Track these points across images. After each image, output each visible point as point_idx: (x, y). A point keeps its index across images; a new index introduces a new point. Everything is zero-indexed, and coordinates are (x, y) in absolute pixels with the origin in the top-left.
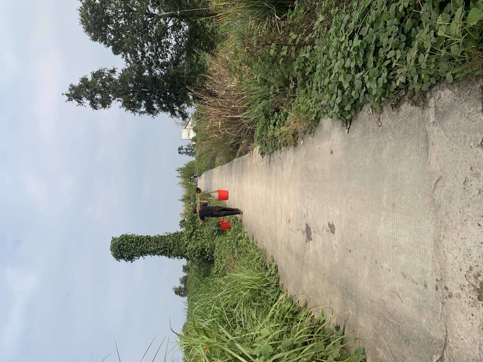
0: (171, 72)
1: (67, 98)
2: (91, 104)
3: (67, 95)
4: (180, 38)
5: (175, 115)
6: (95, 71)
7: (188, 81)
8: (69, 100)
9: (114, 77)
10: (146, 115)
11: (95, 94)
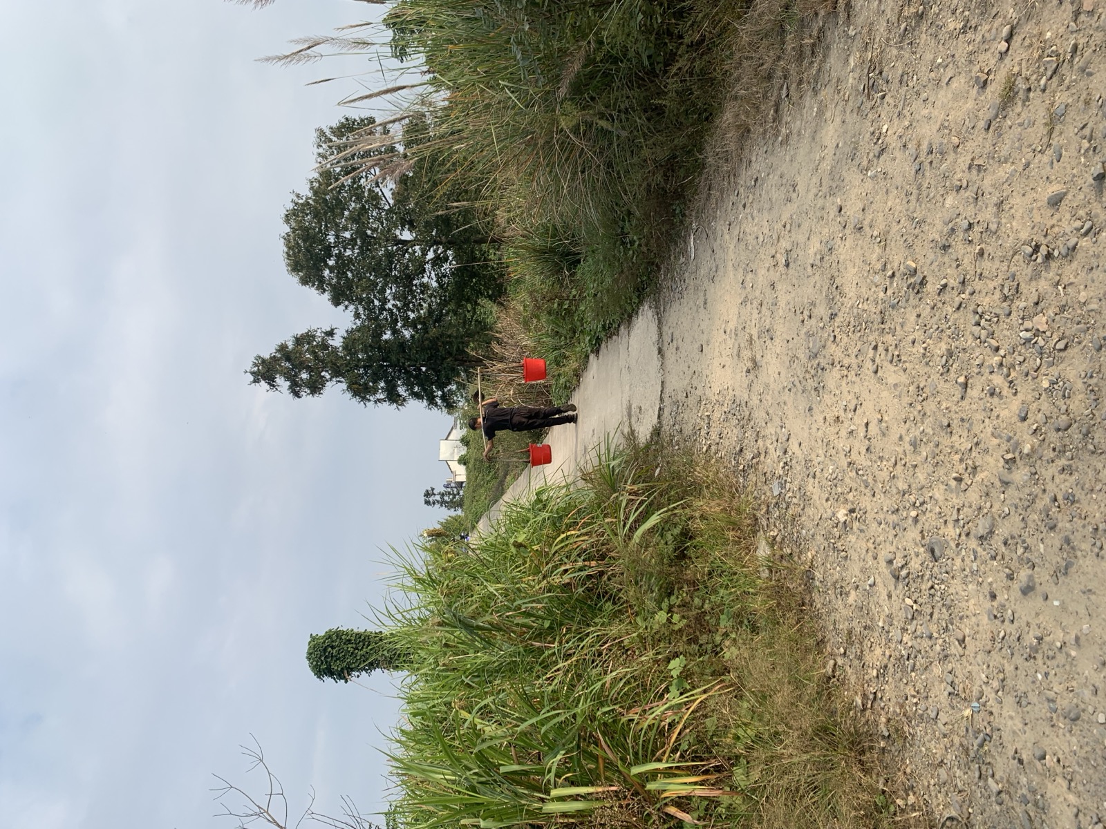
0: (431, 334)
1: (252, 378)
2: (290, 387)
3: (253, 373)
4: (445, 277)
5: (436, 405)
6: (300, 333)
7: (458, 347)
8: (255, 381)
9: (331, 342)
10: (386, 405)
11: (300, 371)
